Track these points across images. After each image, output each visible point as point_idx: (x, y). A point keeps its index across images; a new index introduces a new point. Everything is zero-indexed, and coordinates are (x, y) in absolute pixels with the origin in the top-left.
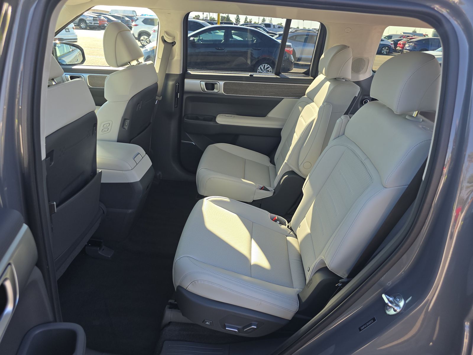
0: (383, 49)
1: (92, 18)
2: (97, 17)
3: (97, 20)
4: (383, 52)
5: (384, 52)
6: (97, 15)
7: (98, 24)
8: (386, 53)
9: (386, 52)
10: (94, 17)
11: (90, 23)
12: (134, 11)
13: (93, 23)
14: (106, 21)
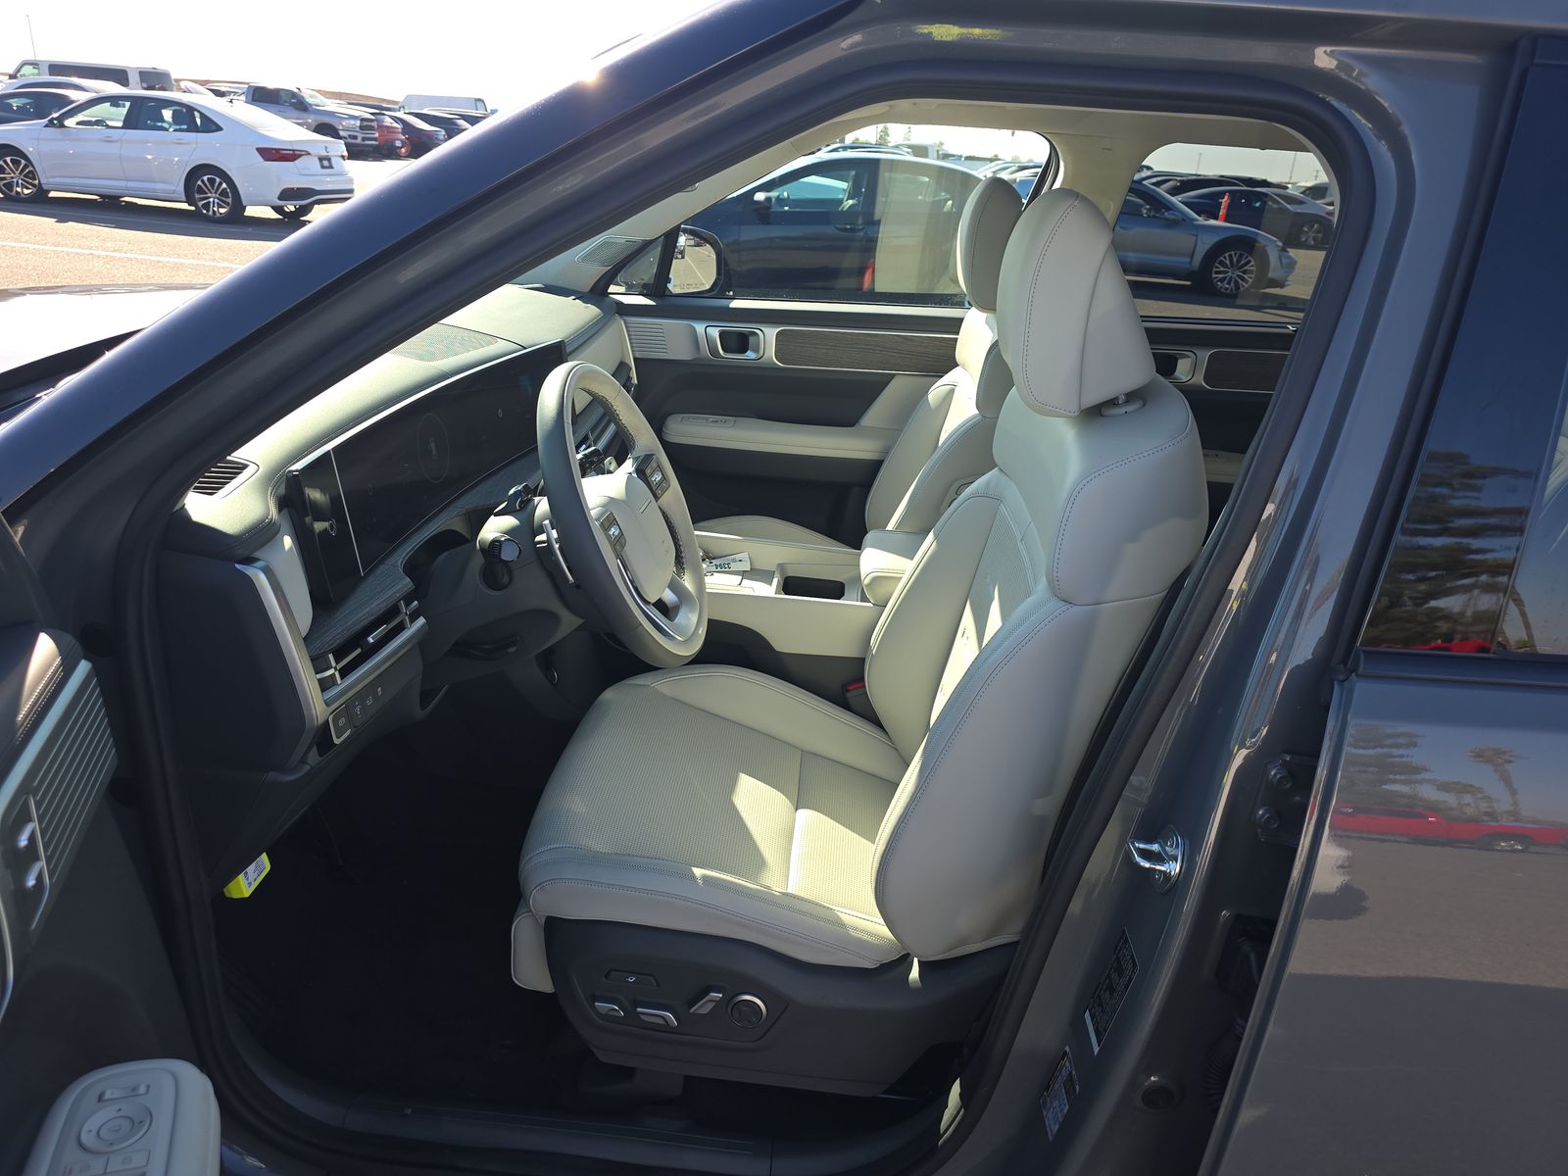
0: (1305, 229)
1: (358, 123)
2: (372, 117)
3: (371, 128)
4: (1304, 239)
5: (1307, 240)
6: (371, 114)
7: (375, 139)
8: (1312, 243)
9: (1314, 239)
10: (363, 120)
11: (350, 136)
12: (480, 100)
13: (360, 136)
14: (398, 133)
